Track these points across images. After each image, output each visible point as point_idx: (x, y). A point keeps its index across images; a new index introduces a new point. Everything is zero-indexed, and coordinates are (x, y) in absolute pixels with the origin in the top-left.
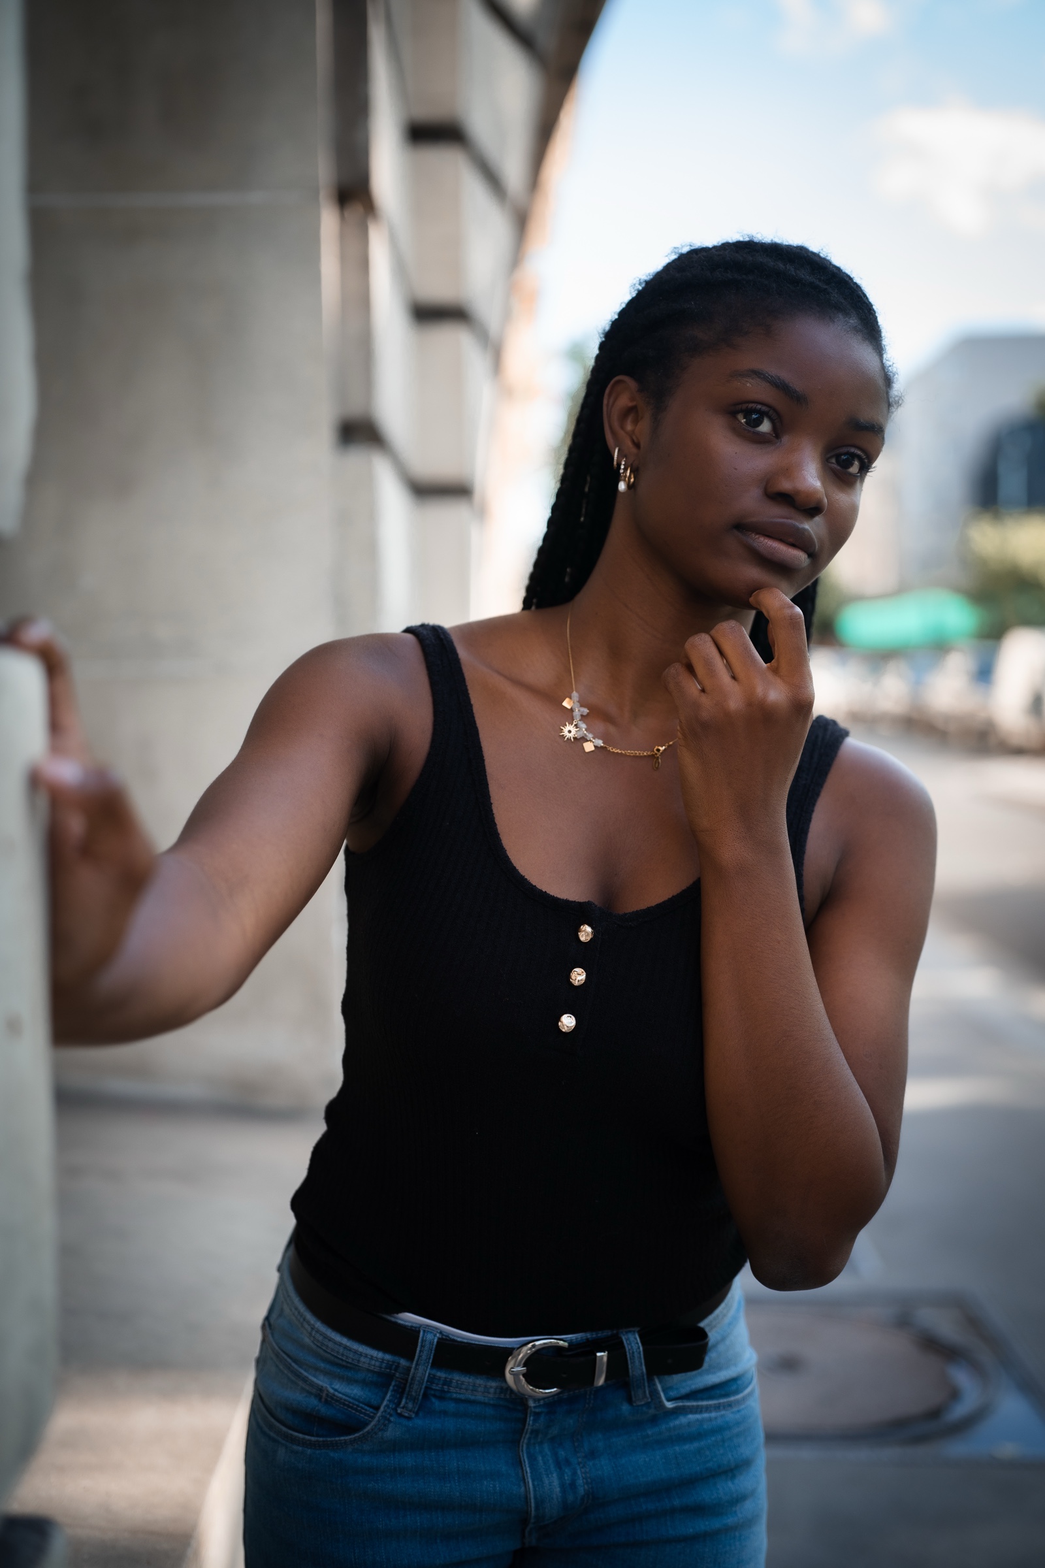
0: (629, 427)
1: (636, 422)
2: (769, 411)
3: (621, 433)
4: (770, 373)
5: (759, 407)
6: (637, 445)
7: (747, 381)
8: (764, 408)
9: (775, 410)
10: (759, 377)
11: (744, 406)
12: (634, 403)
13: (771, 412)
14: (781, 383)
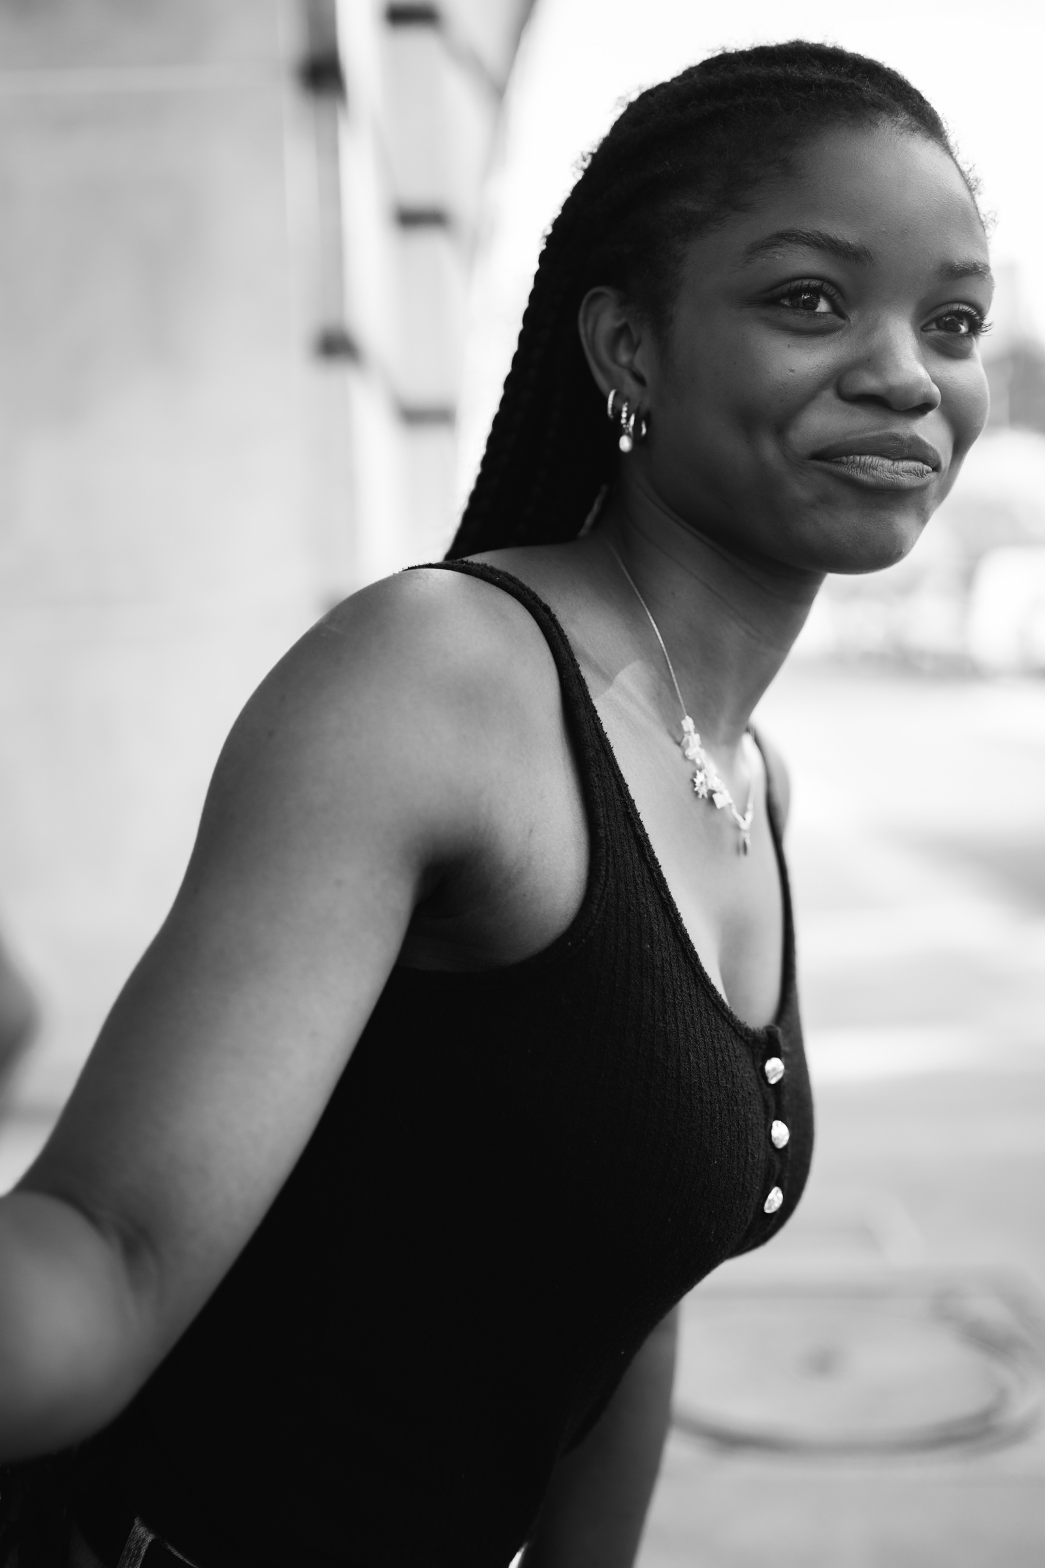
0: (624, 358)
1: (633, 347)
2: (823, 284)
3: (615, 368)
4: (805, 231)
5: (806, 282)
6: (639, 379)
7: (775, 252)
8: (814, 283)
9: (831, 283)
10: (790, 241)
11: (786, 288)
12: (623, 320)
13: (826, 287)
14: (824, 240)
